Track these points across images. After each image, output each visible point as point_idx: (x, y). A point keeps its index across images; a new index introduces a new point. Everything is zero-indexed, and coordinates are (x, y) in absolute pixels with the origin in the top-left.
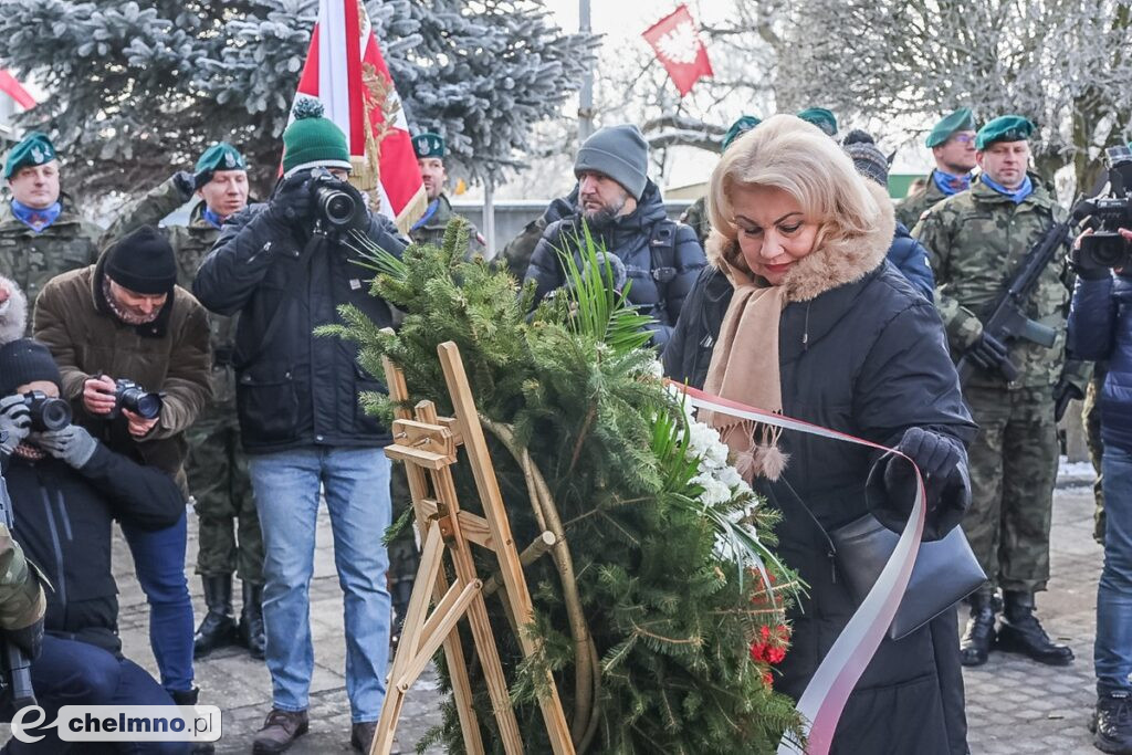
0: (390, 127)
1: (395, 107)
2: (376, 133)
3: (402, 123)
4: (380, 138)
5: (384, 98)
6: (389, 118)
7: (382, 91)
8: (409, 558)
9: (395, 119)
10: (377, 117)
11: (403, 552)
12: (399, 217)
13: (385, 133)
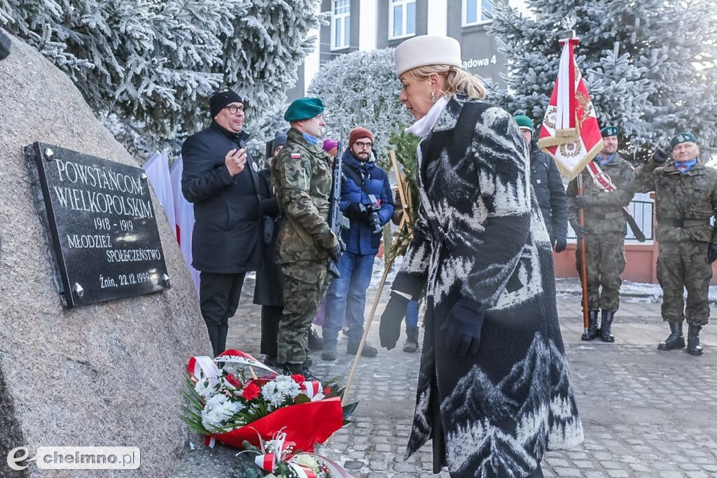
0: (587, 116)
1: (590, 108)
2: (580, 119)
3: (593, 114)
4: (582, 121)
5: (585, 105)
6: (587, 112)
7: (584, 102)
8: (595, 301)
9: (590, 113)
10: (581, 112)
11: (592, 299)
12: (590, 152)
13: (584, 118)
